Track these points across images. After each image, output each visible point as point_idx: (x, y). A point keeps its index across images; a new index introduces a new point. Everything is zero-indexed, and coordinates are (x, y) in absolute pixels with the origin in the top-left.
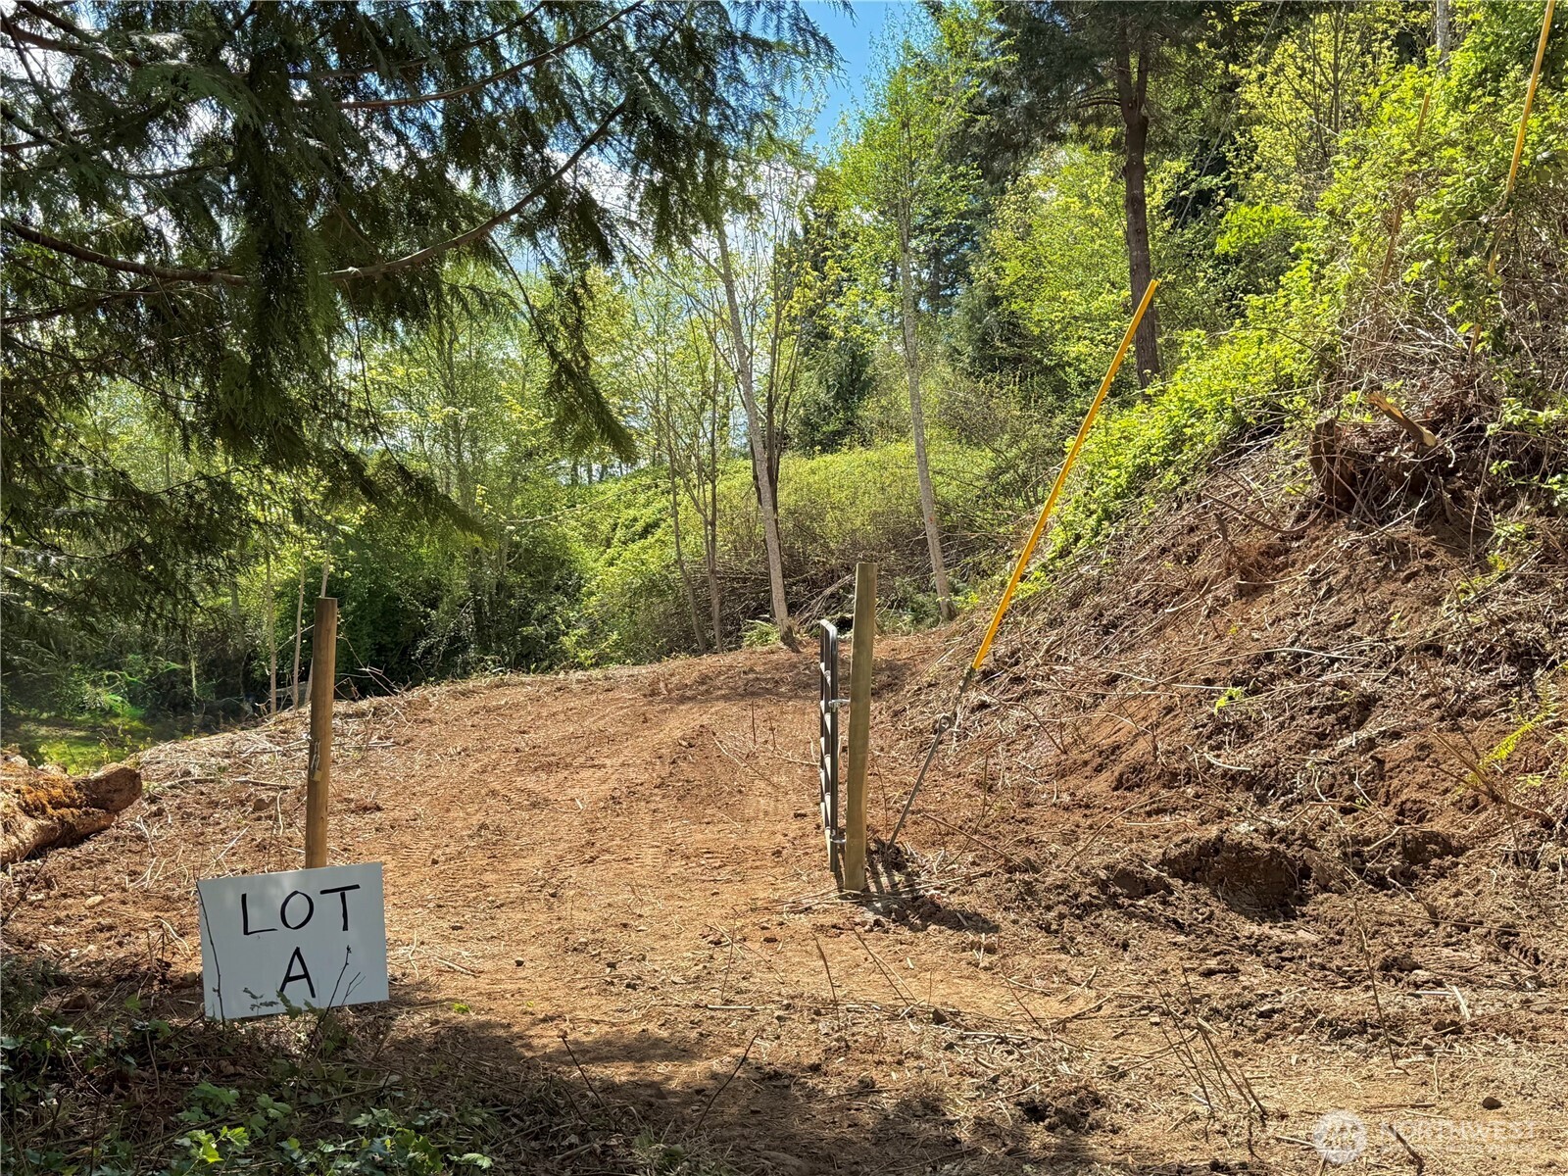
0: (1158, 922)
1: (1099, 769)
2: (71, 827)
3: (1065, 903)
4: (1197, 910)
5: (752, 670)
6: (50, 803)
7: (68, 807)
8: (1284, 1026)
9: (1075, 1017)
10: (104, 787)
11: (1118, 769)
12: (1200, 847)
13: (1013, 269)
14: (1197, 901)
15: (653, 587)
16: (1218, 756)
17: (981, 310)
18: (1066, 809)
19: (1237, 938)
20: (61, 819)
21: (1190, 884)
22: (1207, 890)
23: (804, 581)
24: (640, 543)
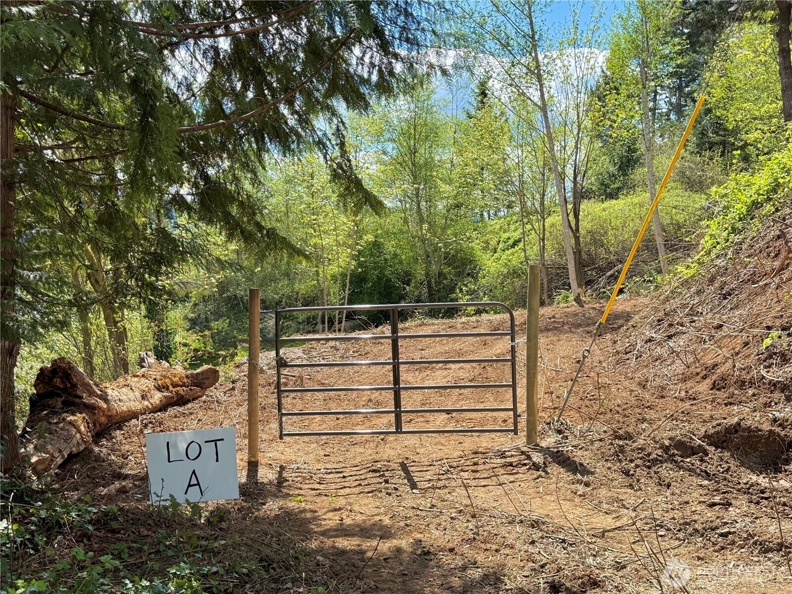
0: (695, 472)
1: (704, 378)
2: (182, 396)
3: (641, 459)
4: (720, 465)
5: (554, 317)
6: (172, 384)
7: (181, 386)
8: (733, 543)
9: (616, 529)
10: (201, 377)
11: (714, 377)
12: (726, 429)
13: (718, 93)
14: (722, 460)
15: (514, 273)
16: (768, 372)
17: (701, 117)
18: (682, 400)
19: (739, 483)
20: (177, 393)
21: (719, 450)
22: (729, 454)
23: (595, 268)
24: (511, 251)
